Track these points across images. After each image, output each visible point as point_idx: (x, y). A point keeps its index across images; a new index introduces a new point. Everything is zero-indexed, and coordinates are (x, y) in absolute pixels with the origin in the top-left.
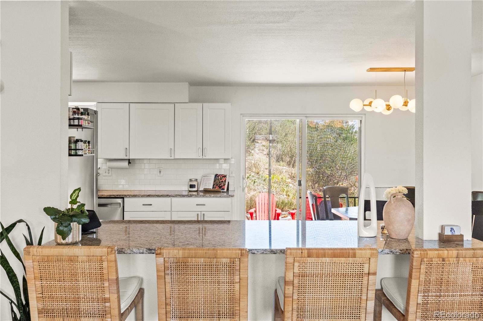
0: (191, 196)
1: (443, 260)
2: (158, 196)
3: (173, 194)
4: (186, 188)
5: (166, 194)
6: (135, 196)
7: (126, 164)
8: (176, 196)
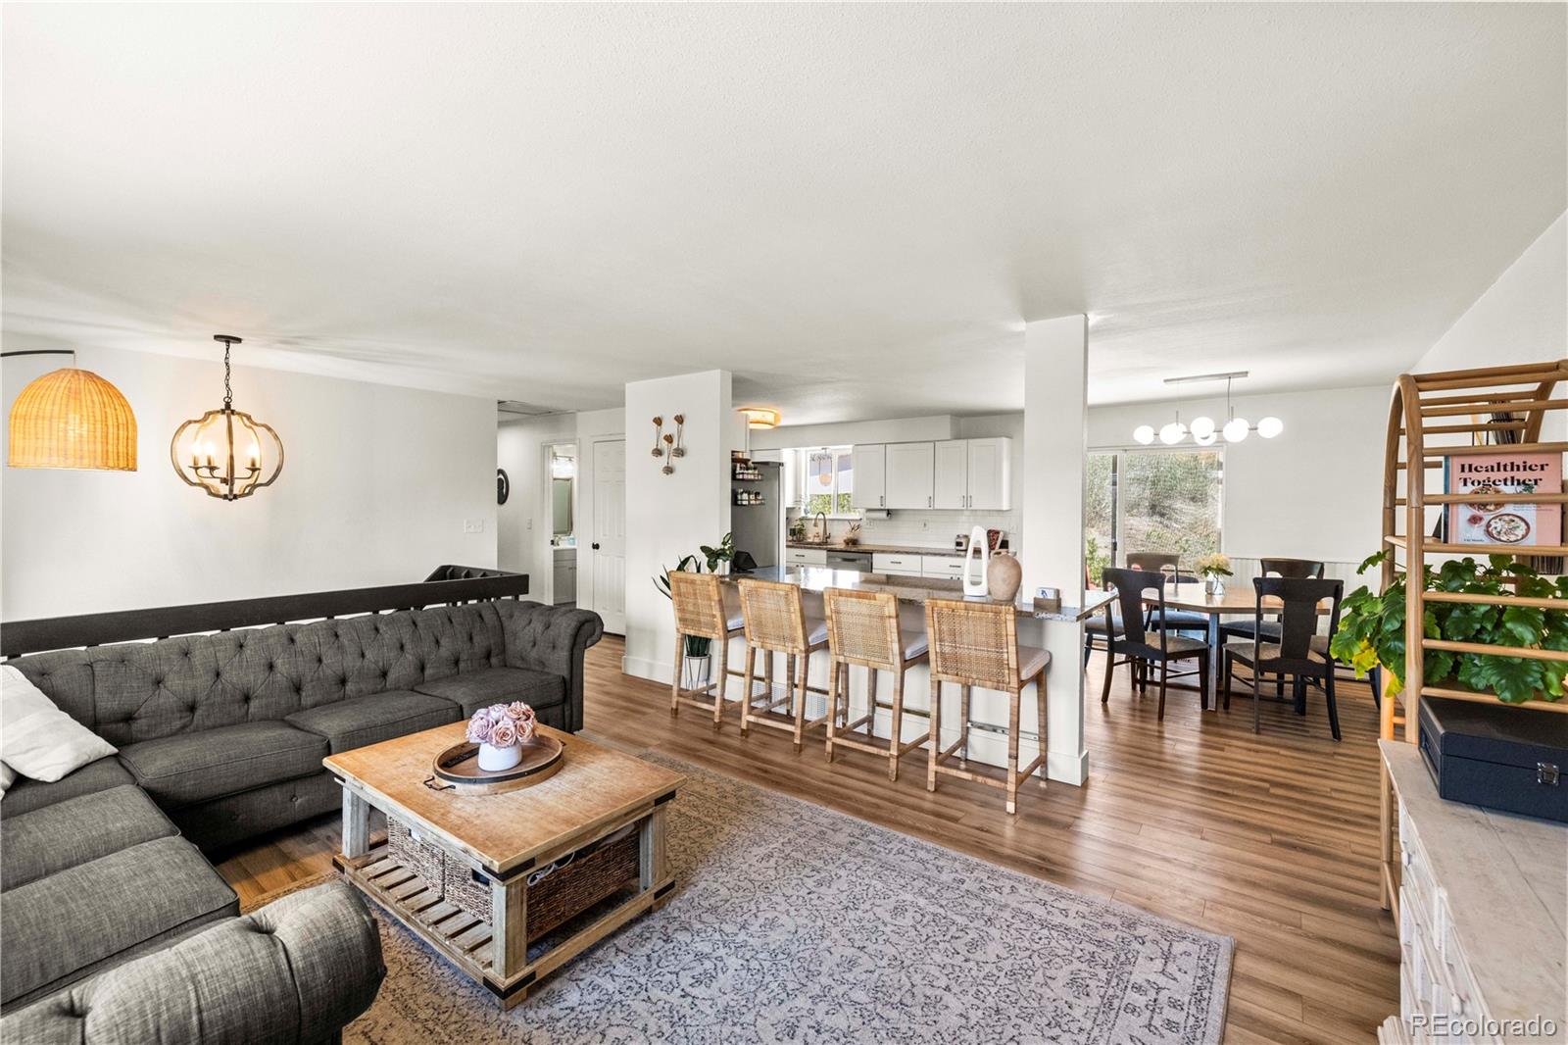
0: (959, 556)
1: (953, 611)
2: (907, 553)
3: (924, 551)
4: (953, 546)
5: (933, 551)
6: (883, 552)
7: (884, 515)
8: (927, 554)
